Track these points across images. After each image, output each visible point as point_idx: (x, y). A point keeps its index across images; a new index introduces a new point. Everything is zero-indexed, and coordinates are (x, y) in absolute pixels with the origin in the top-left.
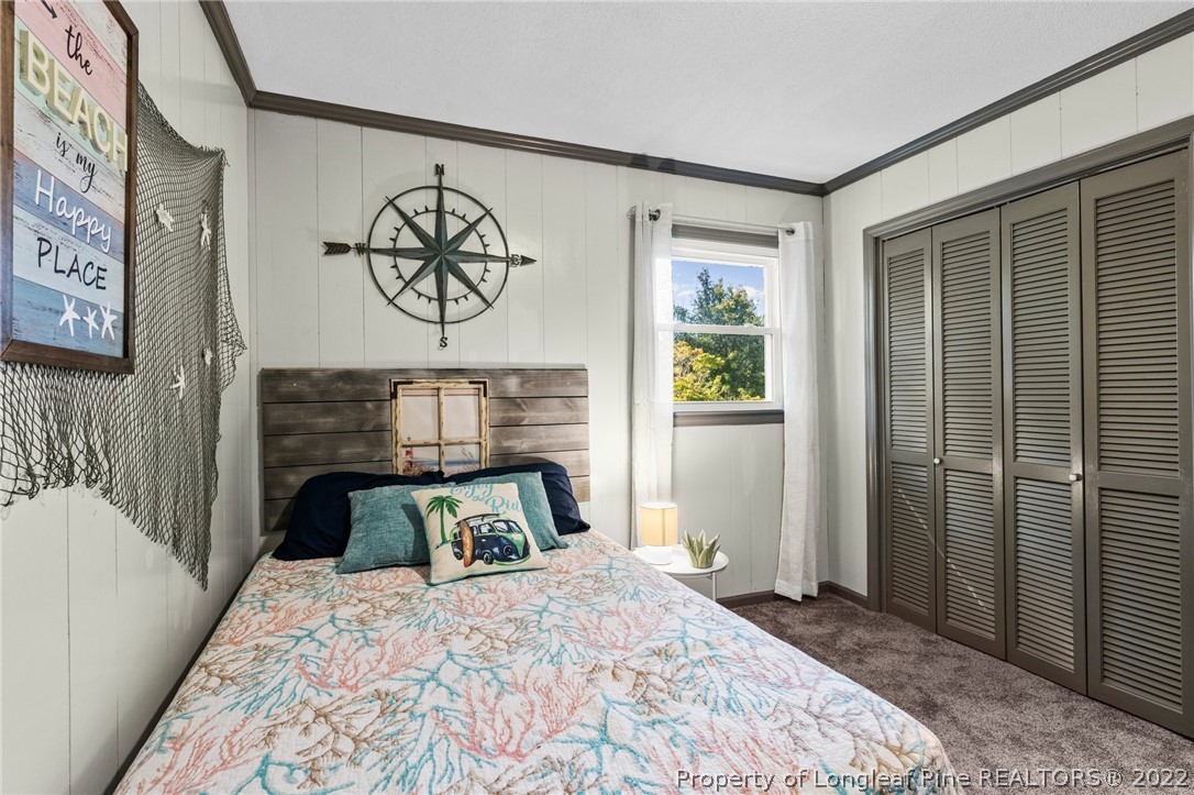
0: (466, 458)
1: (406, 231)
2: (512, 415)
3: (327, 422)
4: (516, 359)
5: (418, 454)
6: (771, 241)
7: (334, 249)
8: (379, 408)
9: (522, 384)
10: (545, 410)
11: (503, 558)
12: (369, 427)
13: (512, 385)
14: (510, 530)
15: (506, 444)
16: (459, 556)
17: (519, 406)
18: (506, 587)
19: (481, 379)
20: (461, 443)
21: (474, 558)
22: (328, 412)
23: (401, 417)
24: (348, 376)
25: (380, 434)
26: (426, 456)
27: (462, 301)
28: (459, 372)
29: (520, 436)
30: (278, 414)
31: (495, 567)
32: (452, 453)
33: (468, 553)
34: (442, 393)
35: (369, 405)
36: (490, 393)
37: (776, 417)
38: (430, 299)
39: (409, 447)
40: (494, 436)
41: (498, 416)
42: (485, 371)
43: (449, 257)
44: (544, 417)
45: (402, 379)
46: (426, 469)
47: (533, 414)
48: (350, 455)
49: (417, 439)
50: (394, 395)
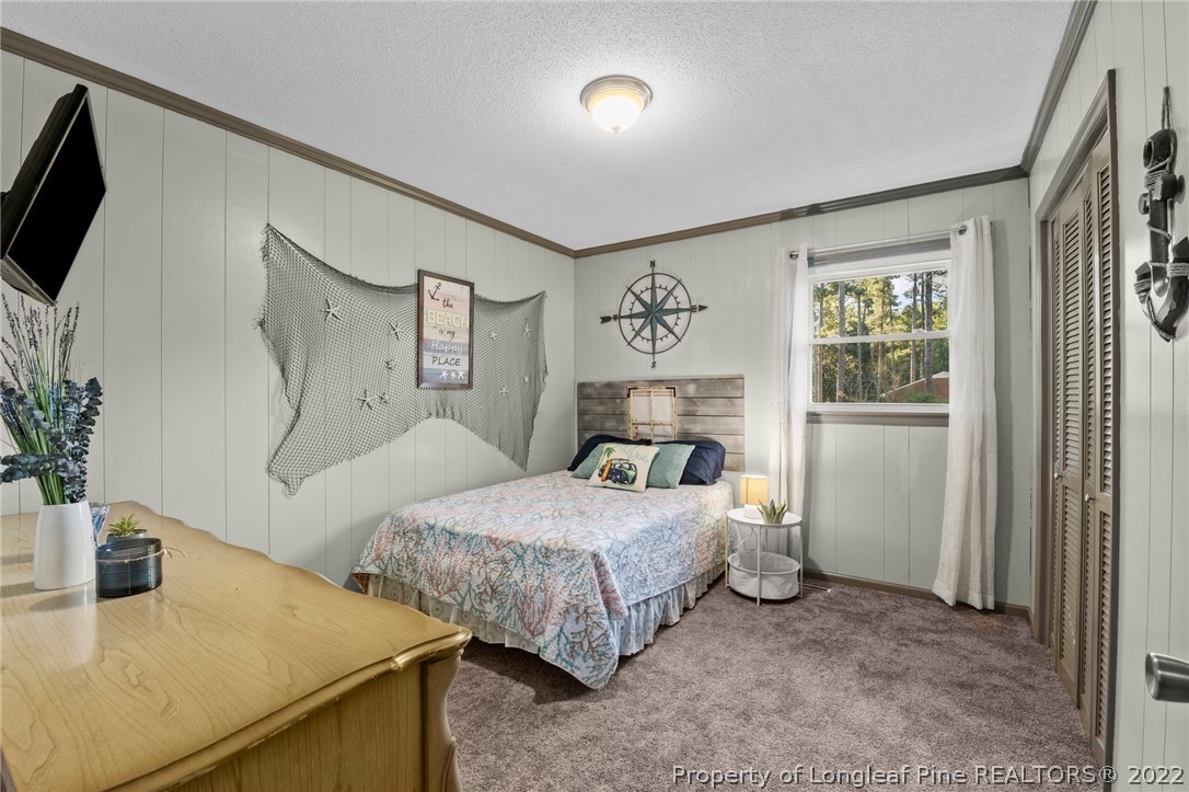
0: (664, 433)
1: (637, 303)
2: (691, 409)
3: (600, 409)
4: (695, 373)
5: (642, 429)
6: (943, 244)
7: (605, 319)
8: (622, 402)
9: (697, 389)
10: (712, 406)
11: (621, 482)
12: (617, 412)
13: (691, 389)
14: (630, 469)
15: (687, 427)
16: (600, 476)
17: (695, 403)
18: (613, 495)
19: (671, 385)
20: (661, 424)
21: (607, 478)
22: (602, 404)
23: (632, 407)
24: (609, 385)
25: (622, 416)
26: (645, 431)
27: (665, 339)
28: (661, 381)
29: (695, 422)
30: (583, 403)
31: (617, 485)
32: (659, 430)
33: (605, 475)
34: (652, 394)
35: (618, 401)
36: (678, 395)
37: (942, 420)
38: (648, 340)
39: (636, 424)
40: (680, 422)
41: (681, 409)
42: (675, 381)
43: (657, 315)
44: (711, 411)
45: (632, 387)
46: (644, 437)
47: (704, 408)
48: (610, 426)
49: (640, 421)
50: (629, 396)
